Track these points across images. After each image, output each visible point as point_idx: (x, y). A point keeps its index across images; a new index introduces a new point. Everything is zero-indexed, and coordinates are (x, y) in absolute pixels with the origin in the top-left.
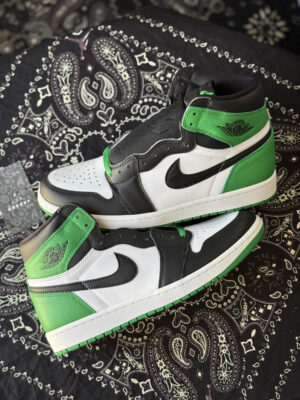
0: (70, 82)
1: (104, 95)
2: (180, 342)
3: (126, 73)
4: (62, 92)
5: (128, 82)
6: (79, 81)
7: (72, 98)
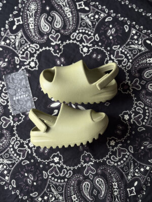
0: (35, 16)
1: (55, 25)
2: (88, 185)
3: (70, 13)
4: (29, 22)
5: (71, 19)
6: (40, 16)
7: (35, 25)
